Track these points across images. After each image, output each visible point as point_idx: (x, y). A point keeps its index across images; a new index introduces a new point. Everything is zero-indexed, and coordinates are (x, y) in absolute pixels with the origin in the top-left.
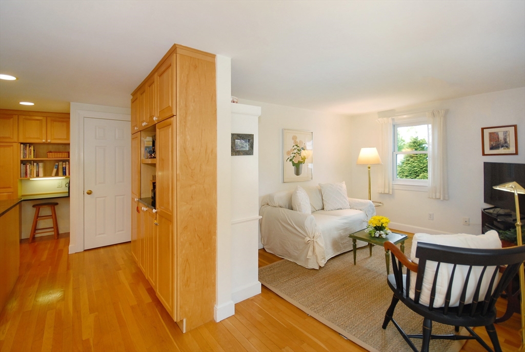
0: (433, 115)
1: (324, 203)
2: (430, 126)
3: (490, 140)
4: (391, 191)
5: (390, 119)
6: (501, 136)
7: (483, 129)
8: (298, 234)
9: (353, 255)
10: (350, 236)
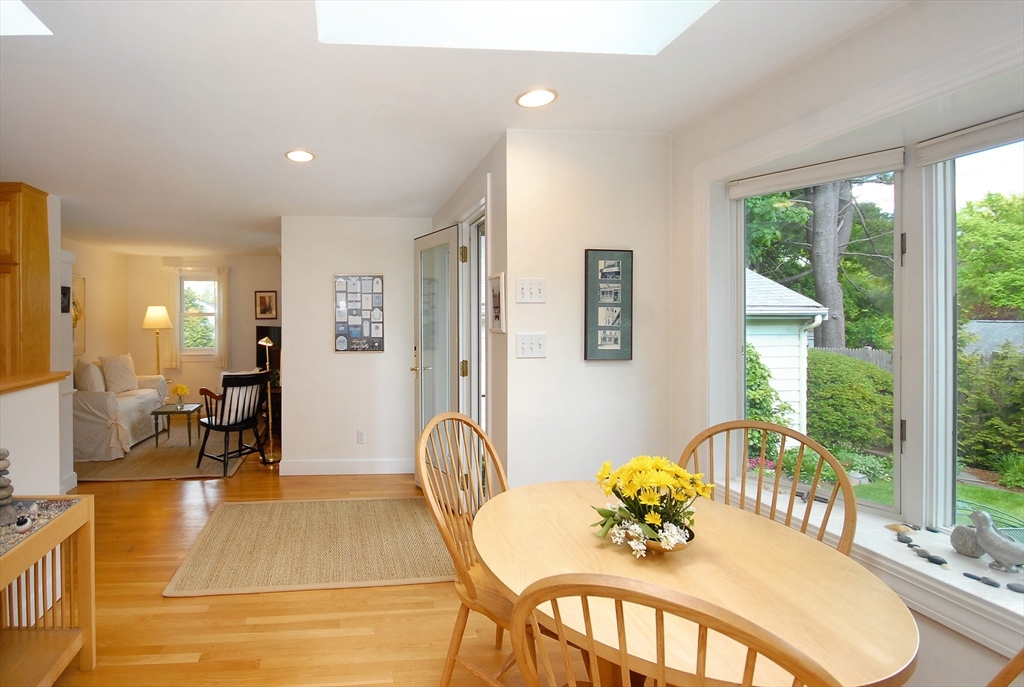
0: (219, 272)
2: (216, 283)
3: (260, 305)
4: (178, 364)
5: (177, 268)
6: (267, 301)
7: (255, 293)
8: (99, 420)
9: (154, 438)
10: (153, 413)
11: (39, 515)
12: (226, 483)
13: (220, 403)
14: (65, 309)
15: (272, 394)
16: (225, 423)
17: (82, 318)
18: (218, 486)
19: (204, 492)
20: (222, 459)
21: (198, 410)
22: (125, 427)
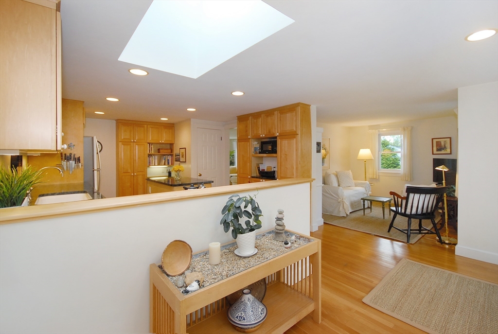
0: (404, 129)
1: (340, 183)
2: (402, 135)
3: (437, 146)
4: (377, 177)
5: (377, 130)
6: (443, 144)
7: (433, 139)
8: (333, 198)
9: (363, 210)
10: (362, 199)
11: (295, 241)
12: (409, 247)
13: (404, 202)
14: (319, 151)
15: (447, 200)
16: (408, 212)
17: (328, 155)
18: (402, 247)
19: (393, 248)
20: (406, 232)
21: (390, 201)
22: (347, 204)
